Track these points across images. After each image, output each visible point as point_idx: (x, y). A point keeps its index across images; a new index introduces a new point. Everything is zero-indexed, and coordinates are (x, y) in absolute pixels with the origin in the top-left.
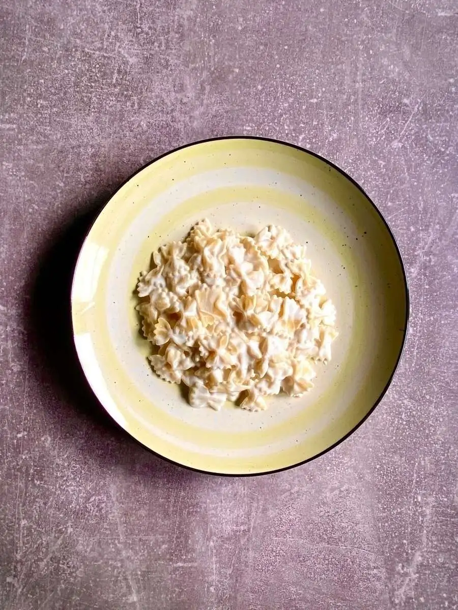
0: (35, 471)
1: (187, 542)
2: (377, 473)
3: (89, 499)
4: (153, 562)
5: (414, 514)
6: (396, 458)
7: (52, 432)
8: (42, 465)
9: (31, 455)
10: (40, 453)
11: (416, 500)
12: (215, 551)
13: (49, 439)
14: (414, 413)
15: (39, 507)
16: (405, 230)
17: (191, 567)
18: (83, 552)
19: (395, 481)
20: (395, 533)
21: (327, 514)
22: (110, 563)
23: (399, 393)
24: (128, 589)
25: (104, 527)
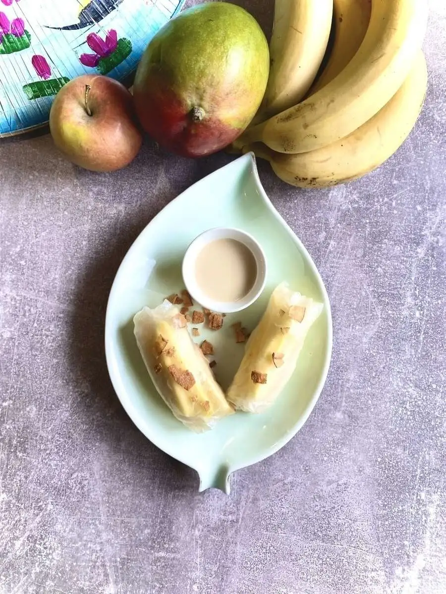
0: (19, 442)
1: (170, 528)
2: (377, 466)
3: (72, 475)
4: (134, 548)
5: (417, 513)
6: (399, 450)
7: (38, 403)
8: (26, 436)
9: (16, 425)
10: (24, 423)
11: (419, 497)
12: (200, 542)
13: (35, 409)
14: (420, 402)
15: (20, 481)
16: (411, 208)
17: (174, 559)
18: (62, 532)
19: (397, 476)
20: (396, 533)
21: (322, 509)
22: (89, 545)
23: (404, 381)
24: (105, 578)
25: (86, 506)
